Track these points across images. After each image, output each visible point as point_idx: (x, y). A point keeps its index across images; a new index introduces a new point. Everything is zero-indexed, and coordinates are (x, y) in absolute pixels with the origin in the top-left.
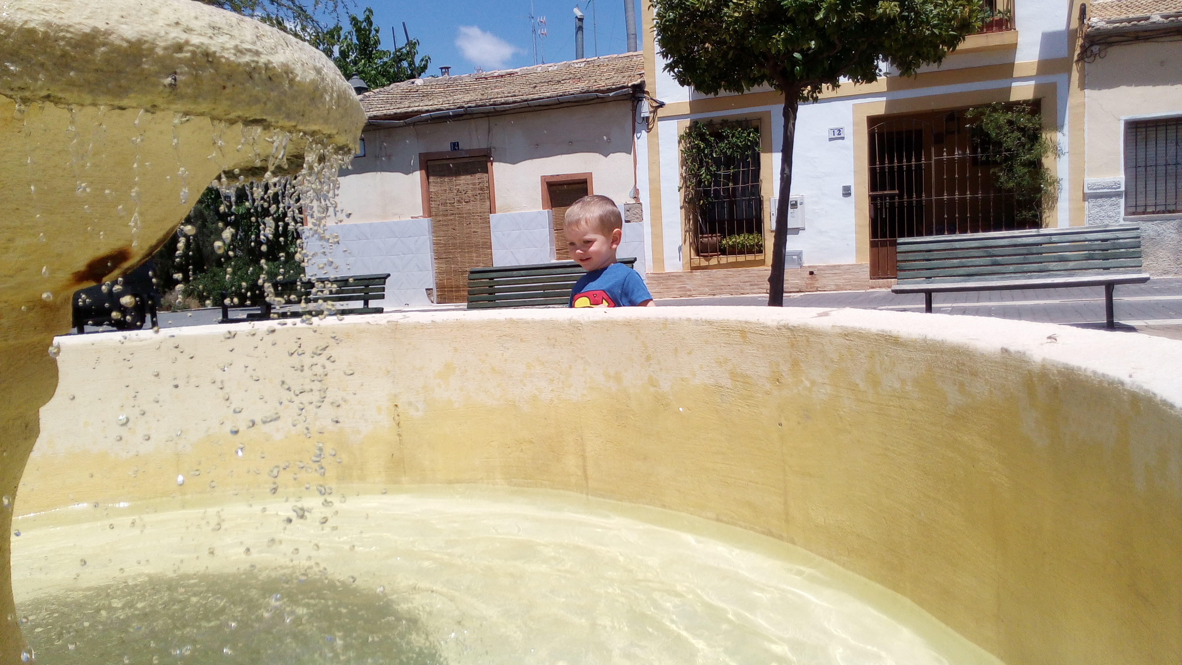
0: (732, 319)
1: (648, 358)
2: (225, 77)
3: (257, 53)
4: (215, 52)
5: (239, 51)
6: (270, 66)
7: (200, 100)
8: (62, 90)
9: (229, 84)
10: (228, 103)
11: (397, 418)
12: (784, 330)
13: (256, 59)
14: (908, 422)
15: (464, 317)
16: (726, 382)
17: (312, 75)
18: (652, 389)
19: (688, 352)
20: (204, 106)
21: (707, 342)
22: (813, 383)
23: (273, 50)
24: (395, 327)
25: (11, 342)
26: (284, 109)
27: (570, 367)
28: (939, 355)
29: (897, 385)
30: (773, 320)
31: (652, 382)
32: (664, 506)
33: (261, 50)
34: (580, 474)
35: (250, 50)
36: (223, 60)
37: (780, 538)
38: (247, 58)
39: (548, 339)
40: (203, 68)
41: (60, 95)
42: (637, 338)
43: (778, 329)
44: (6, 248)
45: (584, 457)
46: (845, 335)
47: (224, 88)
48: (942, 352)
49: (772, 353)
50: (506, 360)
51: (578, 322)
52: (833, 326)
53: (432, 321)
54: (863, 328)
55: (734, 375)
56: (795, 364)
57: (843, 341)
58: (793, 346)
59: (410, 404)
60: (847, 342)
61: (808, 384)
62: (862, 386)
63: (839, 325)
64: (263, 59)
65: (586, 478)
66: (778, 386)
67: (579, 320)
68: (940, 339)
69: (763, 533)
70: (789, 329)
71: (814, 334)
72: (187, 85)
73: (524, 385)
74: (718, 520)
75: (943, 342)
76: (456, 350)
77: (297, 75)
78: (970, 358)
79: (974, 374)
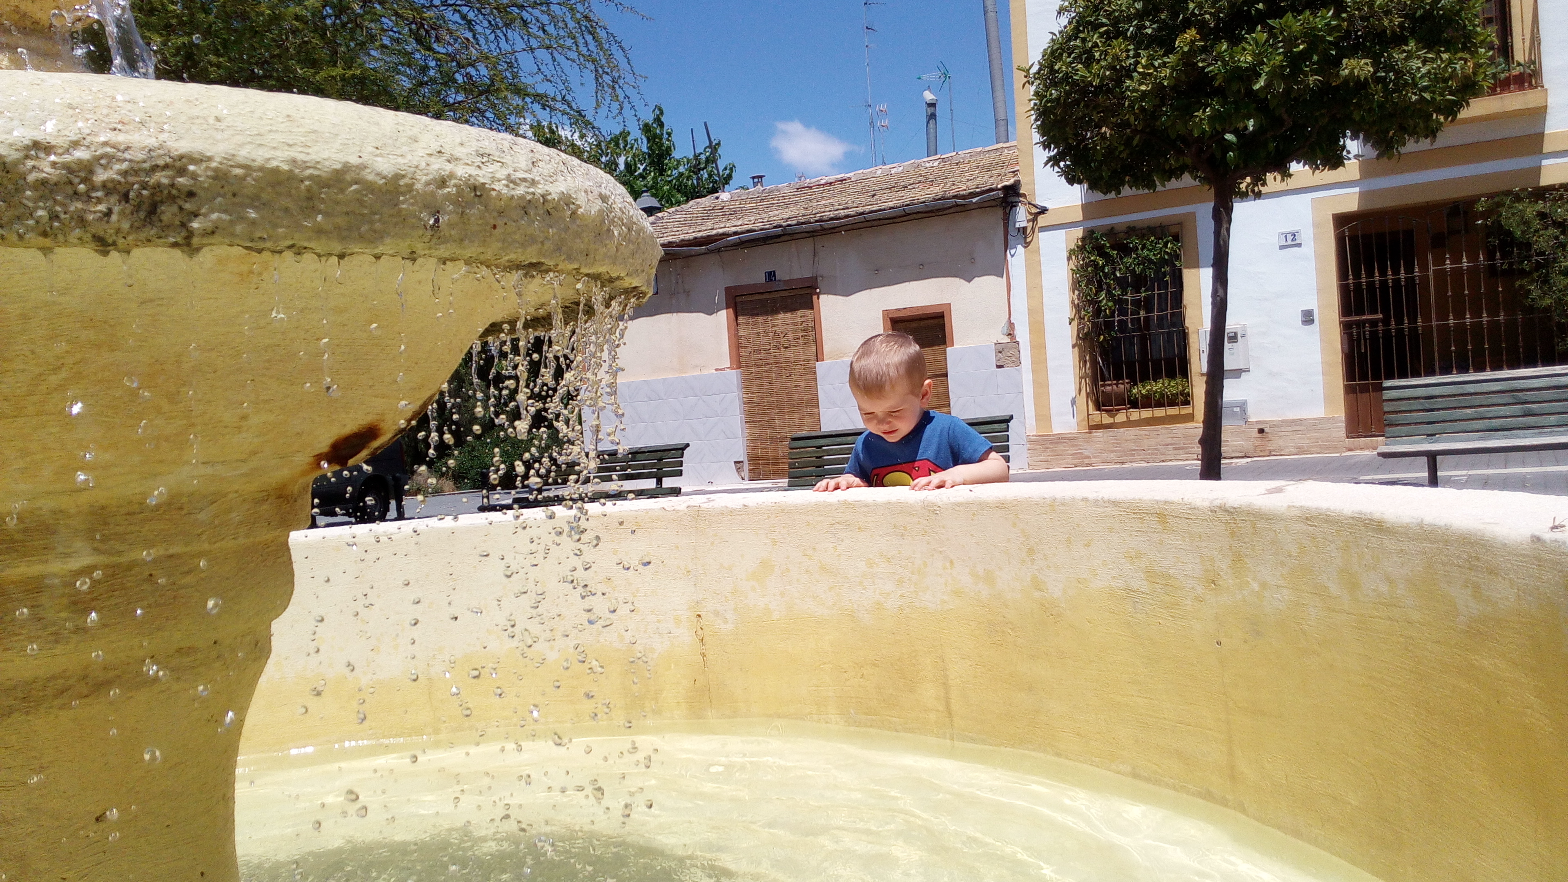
0: (1145, 498)
1: (1031, 552)
2: (495, 214)
3: (533, 183)
4: (484, 184)
5: (512, 181)
6: (549, 197)
7: (466, 242)
8: (309, 239)
9: (500, 222)
10: (500, 245)
11: (700, 632)
12: (1220, 514)
13: (532, 190)
14: (1402, 640)
15: (784, 499)
16: (1139, 583)
17: (596, 206)
18: (1037, 594)
19: (1086, 542)
20: (471, 251)
21: (1111, 530)
22: (1264, 585)
23: (552, 177)
24: (697, 513)
25: (242, 541)
26: (564, 248)
27: (925, 564)
28: (1441, 545)
29: (1384, 588)
30: (1203, 500)
31: (1037, 585)
32: (1058, 755)
33: (537, 179)
34: (941, 709)
35: (524, 180)
36: (494, 193)
37: (1224, 802)
38: (520, 191)
39: (895, 527)
40: (470, 205)
41: (306, 244)
42: (1014, 525)
43: (1212, 511)
44: (239, 427)
45: (946, 686)
46: (1307, 518)
47: (495, 227)
48: (1446, 542)
49: (1204, 544)
50: (839, 556)
51: (934, 504)
52: (1289, 507)
53: (744, 505)
54: (1332, 508)
55: (1151, 574)
56: (1238, 559)
57: (1305, 527)
58: (1233, 534)
59: (717, 613)
60: (1311, 528)
61: (1256, 586)
62: (1334, 589)
63: (1298, 504)
64: (539, 190)
65: (950, 714)
66: (1215, 589)
67: (935, 501)
68: (1442, 523)
69: (1199, 795)
70: (1227, 511)
71: (1263, 518)
72: (451, 226)
73: (864, 589)
74: (1135, 775)
75: (1447, 528)
76: (774, 542)
77: (579, 207)
78: (1487, 551)
79: (1493, 572)
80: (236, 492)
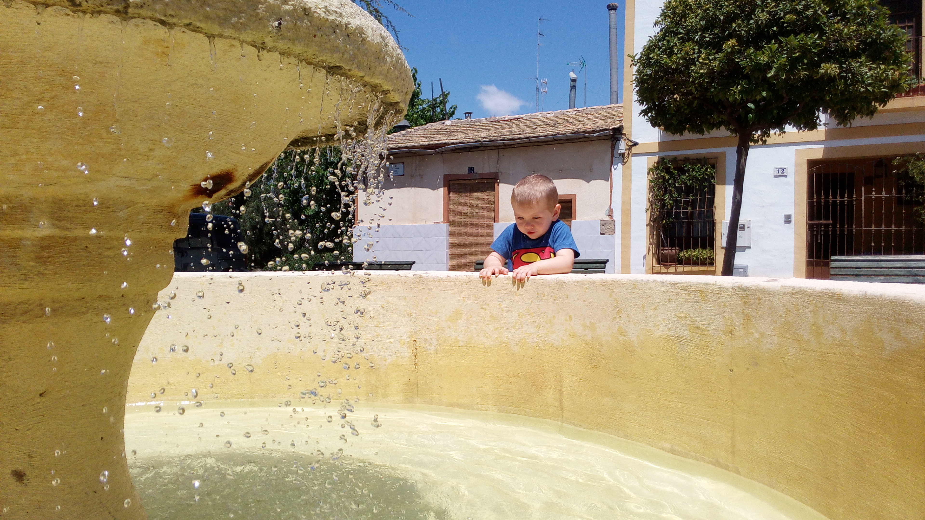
0: (692, 281)
1: (619, 312)
2: (316, 28)
3: (341, 15)
4: (310, 8)
5: (327, 10)
6: (349, 26)
7: (296, 42)
8: (200, 21)
9: (318, 34)
10: (317, 49)
11: (415, 351)
12: (739, 291)
13: (339, 19)
14: (847, 367)
15: (472, 275)
16: (685, 333)
17: (378, 39)
18: (621, 338)
19: (654, 307)
20: (298, 49)
21: (670, 300)
22: (762, 335)
23: (353, 15)
24: (419, 280)
26: (356, 60)
27: (554, 317)
28: (877, 308)
29: (838, 335)
30: (729, 283)
31: (622, 332)
32: (626, 437)
33: (344, 13)
34: (557, 405)
35: (336, 12)
36: (316, 15)
37: (726, 468)
38: (331, 18)
39: (538, 294)
40: (302, 19)
41: (198, 24)
42: (610, 295)
43: (733, 289)
45: (561, 392)
46: (793, 294)
47: (315, 36)
48: (881, 305)
49: (727, 309)
50: (503, 310)
51: (563, 282)
52: (782, 286)
53: (448, 276)
54: (809, 287)
55: (692, 328)
56: (747, 319)
57: (791, 299)
58: (745, 303)
59: (425, 340)
60: (795, 300)
61: (757, 335)
62: (806, 336)
63: (788, 285)
64: (345, 20)
65: (562, 409)
66: (731, 337)
67: (563, 279)
68: (879, 294)
69: (712, 463)
70: (742, 289)
71: (765, 294)
72: (288, 29)
73: (516, 331)
74: (673, 451)
75: (882, 297)
76: (464, 299)
77: (368, 37)
78: (906, 309)
79: (909, 321)
80: (143, 203)
